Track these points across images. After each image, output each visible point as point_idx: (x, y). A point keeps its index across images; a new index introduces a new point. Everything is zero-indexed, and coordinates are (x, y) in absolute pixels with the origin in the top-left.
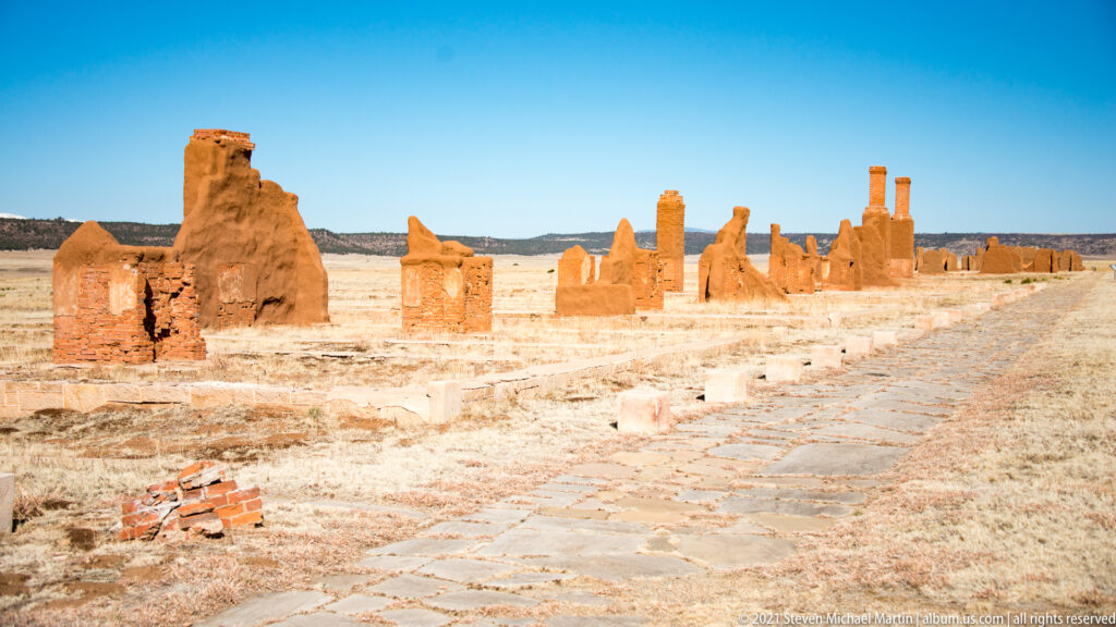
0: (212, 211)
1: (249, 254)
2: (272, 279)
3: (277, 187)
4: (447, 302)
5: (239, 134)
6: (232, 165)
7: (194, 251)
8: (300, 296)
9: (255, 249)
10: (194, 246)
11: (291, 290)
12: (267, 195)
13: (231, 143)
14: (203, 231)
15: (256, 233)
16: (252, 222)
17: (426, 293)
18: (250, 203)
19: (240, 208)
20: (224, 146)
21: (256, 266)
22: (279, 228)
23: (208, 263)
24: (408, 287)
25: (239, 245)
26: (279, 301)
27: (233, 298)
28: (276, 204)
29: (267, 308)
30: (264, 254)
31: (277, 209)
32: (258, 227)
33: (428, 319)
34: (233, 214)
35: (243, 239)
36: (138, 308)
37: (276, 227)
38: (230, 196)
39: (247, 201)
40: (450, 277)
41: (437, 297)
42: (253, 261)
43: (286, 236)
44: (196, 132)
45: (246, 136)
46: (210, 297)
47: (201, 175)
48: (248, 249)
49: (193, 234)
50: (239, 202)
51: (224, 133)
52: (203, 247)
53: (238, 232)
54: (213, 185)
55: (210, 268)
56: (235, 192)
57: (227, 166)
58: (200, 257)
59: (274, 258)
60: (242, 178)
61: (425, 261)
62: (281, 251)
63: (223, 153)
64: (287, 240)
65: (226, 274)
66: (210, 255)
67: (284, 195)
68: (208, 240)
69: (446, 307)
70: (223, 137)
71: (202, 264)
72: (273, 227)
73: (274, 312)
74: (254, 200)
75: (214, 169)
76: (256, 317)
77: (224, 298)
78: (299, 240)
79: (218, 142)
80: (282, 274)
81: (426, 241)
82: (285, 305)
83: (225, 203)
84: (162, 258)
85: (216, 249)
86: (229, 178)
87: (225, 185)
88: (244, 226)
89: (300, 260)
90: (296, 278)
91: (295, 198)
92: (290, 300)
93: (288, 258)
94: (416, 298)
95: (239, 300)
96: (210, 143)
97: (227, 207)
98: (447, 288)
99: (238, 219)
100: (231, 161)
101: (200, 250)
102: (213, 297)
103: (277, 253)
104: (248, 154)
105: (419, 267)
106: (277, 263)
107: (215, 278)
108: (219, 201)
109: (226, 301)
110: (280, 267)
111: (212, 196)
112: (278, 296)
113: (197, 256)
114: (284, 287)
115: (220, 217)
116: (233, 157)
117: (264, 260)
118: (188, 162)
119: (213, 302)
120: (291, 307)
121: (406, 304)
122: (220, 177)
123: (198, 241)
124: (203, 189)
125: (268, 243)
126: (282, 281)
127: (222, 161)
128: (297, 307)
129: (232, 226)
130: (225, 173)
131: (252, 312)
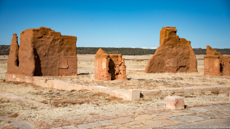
0: (165, 46)
1: (175, 55)
2: (182, 61)
3: (185, 39)
4: (215, 68)
5: (173, 28)
6: (170, 35)
7: (159, 55)
8: (190, 65)
9: (177, 54)
10: (159, 54)
11: (188, 64)
12: (182, 41)
13: (170, 30)
14: (162, 50)
15: (177, 51)
16: (176, 48)
17: (210, 65)
18: (176, 44)
19: (173, 45)
20: (168, 31)
21: (177, 58)
22: (185, 49)
23: (163, 57)
24: (206, 64)
25: (172, 53)
26: (184, 67)
27: (170, 66)
28: (184, 44)
29: (181, 68)
30: (179, 55)
31: (184, 45)
32: (178, 49)
33: (210, 72)
34: (171, 46)
35: (173, 52)
36: (107, 68)
37: (184, 49)
38: (170, 42)
39: (175, 43)
40: (216, 61)
41: (212, 66)
42: (176, 57)
43: (186, 51)
44: (163, 28)
45: (175, 28)
46: (164, 65)
47: (163, 38)
48: (175, 54)
49: (159, 51)
50: (172, 44)
51: (168, 27)
52: (162, 54)
53: (172, 50)
54: (165, 40)
55: (164, 59)
56: (171, 41)
57: (169, 35)
58: (161, 56)
59: (183, 56)
60: (173, 38)
61: (210, 57)
62: (185, 55)
63: (168, 32)
64: (187, 52)
65: (168, 60)
66: (164, 56)
67: (187, 41)
68: (163, 52)
69: (215, 69)
70: (168, 28)
71: (162, 58)
72: (183, 49)
73: (183, 69)
74: (177, 43)
75: (166, 36)
76: (177, 70)
77: (167, 66)
78: (190, 52)
79: (167, 30)
80: (185, 60)
81: (211, 52)
82: (186, 68)
83: (168, 44)
84: (117, 57)
85: (166, 54)
86: (169, 38)
87: (168, 40)
88: (174, 49)
89: (191, 57)
90: (189, 61)
91: (190, 42)
92: (188, 66)
93: (187, 56)
94: (207, 67)
95: (172, 66)
96: (165, 30)
97: (169, 45)
98: (215, 64)
99: (172, 47)
100: (170, 34)
101: (161, 55)
102: (165, 65)
103: (183, 55)
104: (175, 32)
105: (208, 59)
106: (184, 58)
107: (165, 61)
108: (167, 43)
109: (168, 66)
110: (185, 58)
111: (165, 42)
112: (184, 65)
113: (160, 56)
114: (186, 63)
115: (167, 47)
116: (171, 33)
117: (180, 57)
118: (161, 35)
119: (165, 66)
120: (188, 68)
121: (205, 68)
122: (167, 38)
123: (160, 53)
124: (163, 41)
125: (181, 53)
126: (185, 62)
127: (167, 34)
128: (189, 68)
129: (170, 49)
130: (168, 37)
131: (176, 69)
